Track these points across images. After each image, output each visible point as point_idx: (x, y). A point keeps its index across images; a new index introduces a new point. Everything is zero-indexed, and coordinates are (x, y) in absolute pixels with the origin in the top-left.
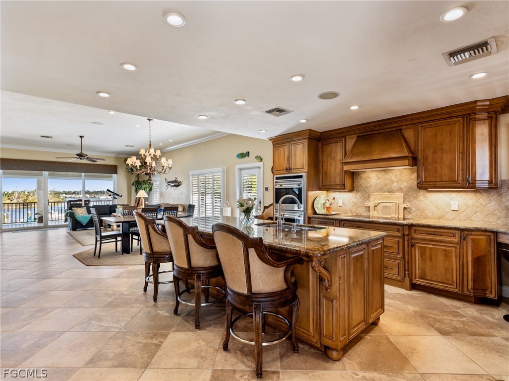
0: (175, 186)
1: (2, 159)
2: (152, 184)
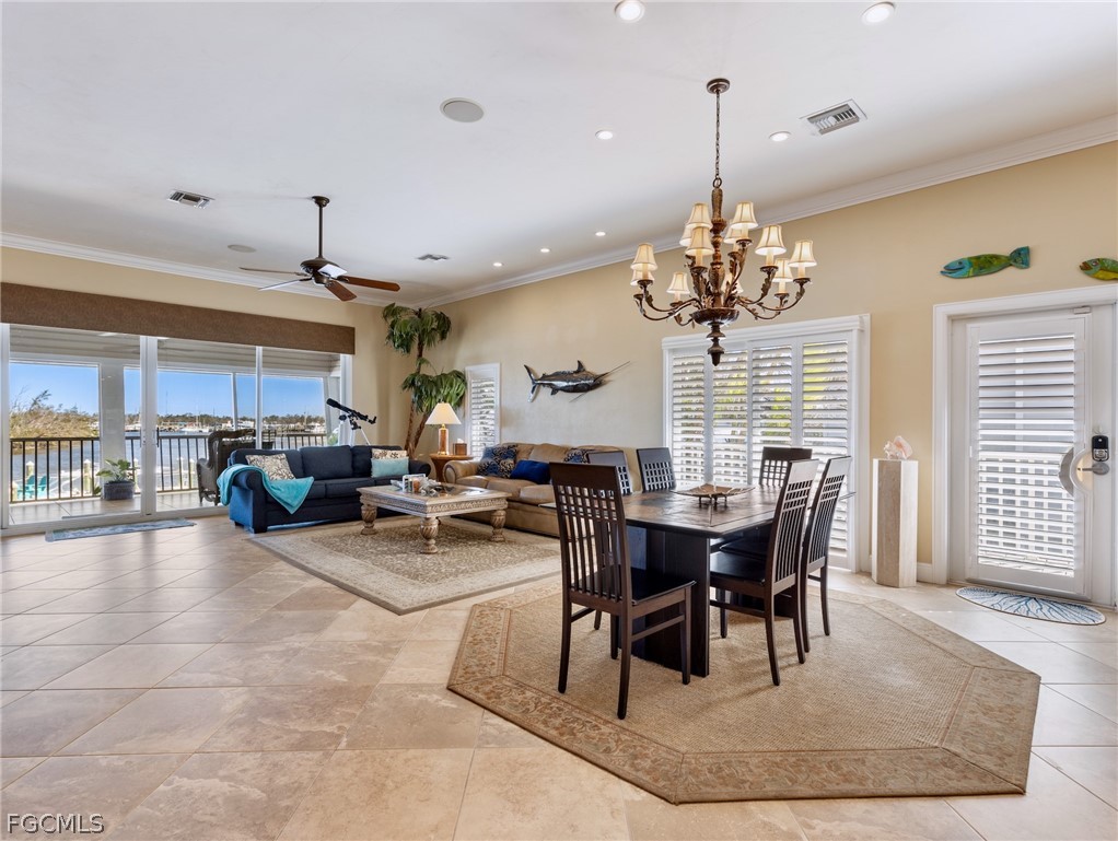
0: (575, 389)
1: (7, 287)
2: (466, 384)
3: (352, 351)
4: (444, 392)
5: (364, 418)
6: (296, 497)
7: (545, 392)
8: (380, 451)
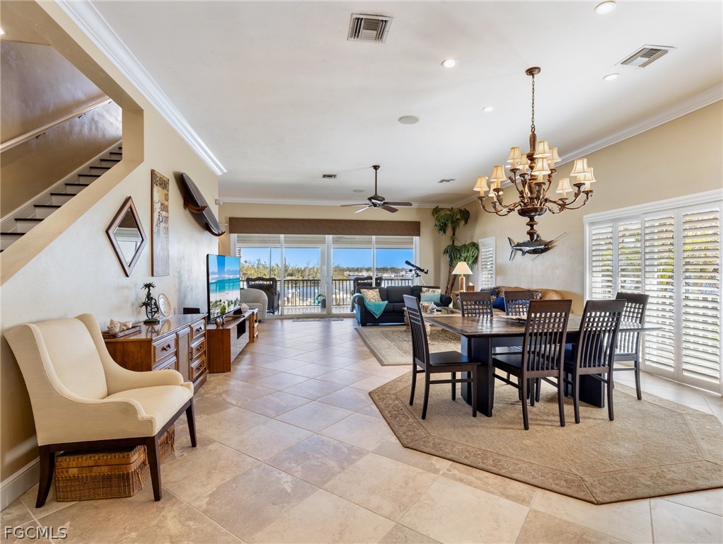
0: (535, 252)
2: (478, 250)
3: (418, 234)
4: (464, 255)
5: (422, 271)
6: (378, 310)
7: (519, 253)
8: (426, 289)
